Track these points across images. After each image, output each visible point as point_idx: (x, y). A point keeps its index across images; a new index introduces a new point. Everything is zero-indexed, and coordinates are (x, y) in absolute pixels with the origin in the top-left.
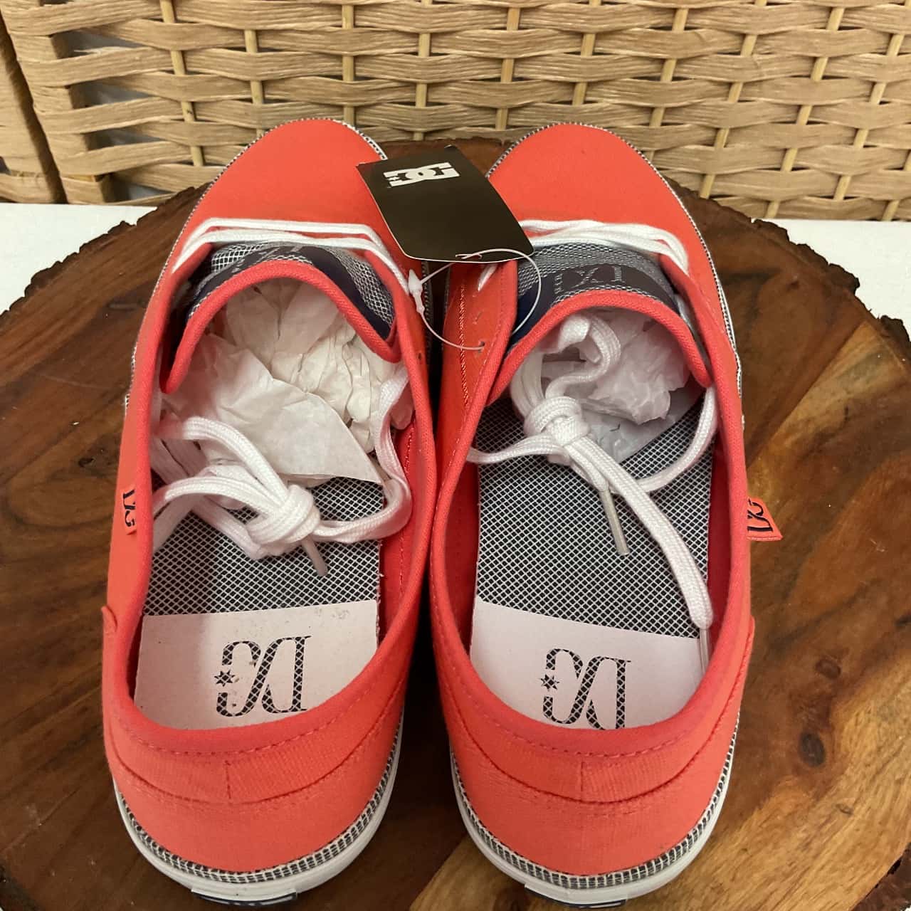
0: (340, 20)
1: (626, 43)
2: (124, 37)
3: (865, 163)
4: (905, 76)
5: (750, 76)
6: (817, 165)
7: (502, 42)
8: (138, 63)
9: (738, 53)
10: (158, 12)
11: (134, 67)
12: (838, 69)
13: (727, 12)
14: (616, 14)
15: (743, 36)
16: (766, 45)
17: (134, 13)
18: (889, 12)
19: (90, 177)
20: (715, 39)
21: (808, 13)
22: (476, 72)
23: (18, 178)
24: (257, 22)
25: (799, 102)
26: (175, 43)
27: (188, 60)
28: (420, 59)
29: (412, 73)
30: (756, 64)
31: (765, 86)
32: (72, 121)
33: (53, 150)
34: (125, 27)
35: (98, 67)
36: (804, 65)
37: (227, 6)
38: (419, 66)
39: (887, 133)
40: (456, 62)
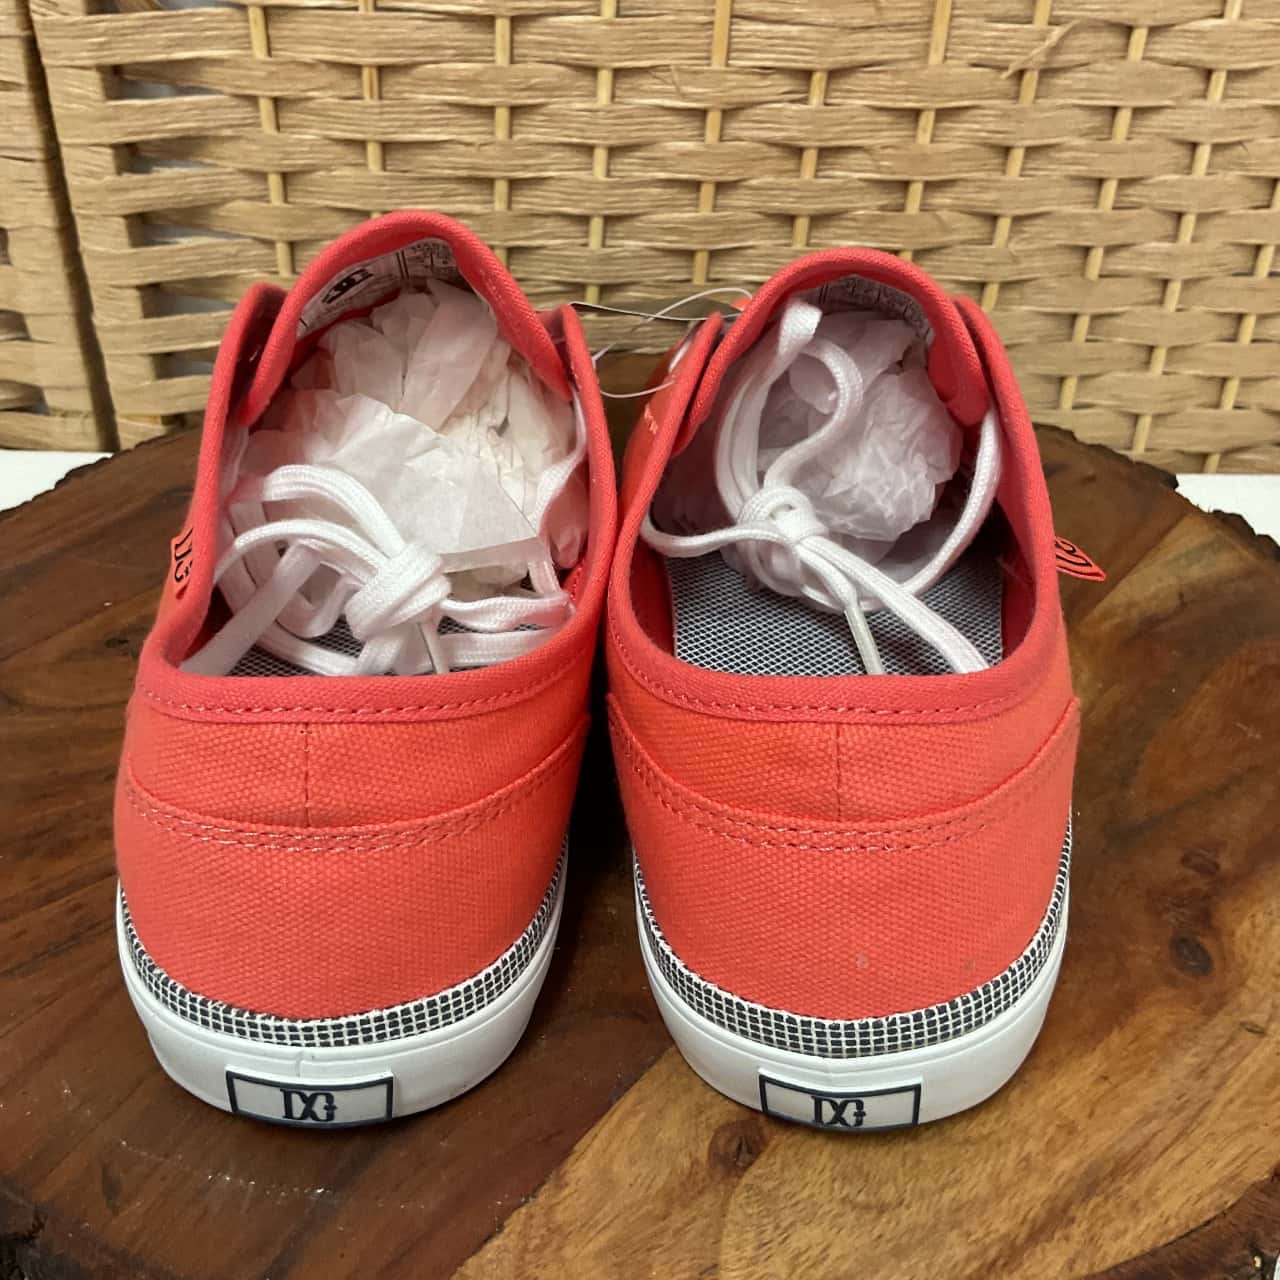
0: (492, 202)
1: (847, 232)
2: (218, 226)
3: (1168, 396)
4: (1205, 271)
5: (1007, 273)
6: (1104, 402)
7: (695, 228)
8: (231, 260)
9: (991, 244)
10: (265, 193)
11: (228, 265)
12: (1120, 264)
13: (971, 187)
14: (835, 190)
15: (994, 219)
16: (1024, 232)
17: (232, 192)
18: (1174, 184)
19: (155, 417)
20: (958, 225)
21: (1074, 189)
22: (659, 271)
23: (58, 419)
24: (388, 201)
25: (1073, 310)
26: (282, 230)
27: (297, 258)
28: (592, 251)
29: (581, 271)
30: (1013, 256)
31: (1028, 289)
32: (139, 336)
33: (113, 380)
34: (222, 211)
35: (183, 263)
36: (1074, 260)
37: (350, 180)
38: (591, 261)
39: (1190, 353)
40: (637, 255)
